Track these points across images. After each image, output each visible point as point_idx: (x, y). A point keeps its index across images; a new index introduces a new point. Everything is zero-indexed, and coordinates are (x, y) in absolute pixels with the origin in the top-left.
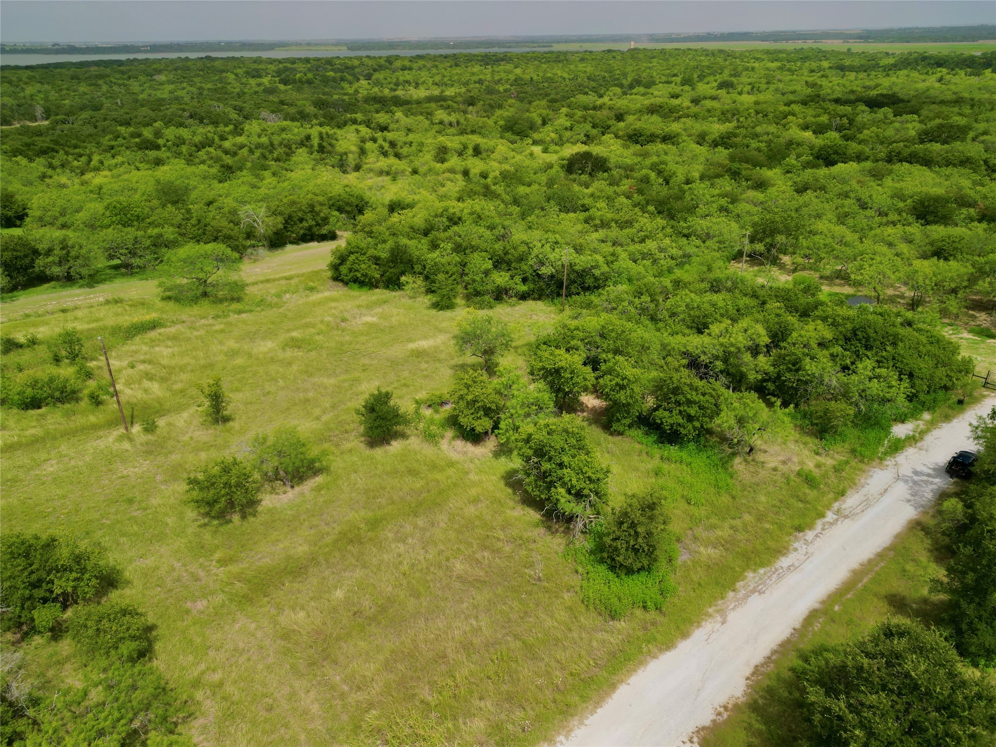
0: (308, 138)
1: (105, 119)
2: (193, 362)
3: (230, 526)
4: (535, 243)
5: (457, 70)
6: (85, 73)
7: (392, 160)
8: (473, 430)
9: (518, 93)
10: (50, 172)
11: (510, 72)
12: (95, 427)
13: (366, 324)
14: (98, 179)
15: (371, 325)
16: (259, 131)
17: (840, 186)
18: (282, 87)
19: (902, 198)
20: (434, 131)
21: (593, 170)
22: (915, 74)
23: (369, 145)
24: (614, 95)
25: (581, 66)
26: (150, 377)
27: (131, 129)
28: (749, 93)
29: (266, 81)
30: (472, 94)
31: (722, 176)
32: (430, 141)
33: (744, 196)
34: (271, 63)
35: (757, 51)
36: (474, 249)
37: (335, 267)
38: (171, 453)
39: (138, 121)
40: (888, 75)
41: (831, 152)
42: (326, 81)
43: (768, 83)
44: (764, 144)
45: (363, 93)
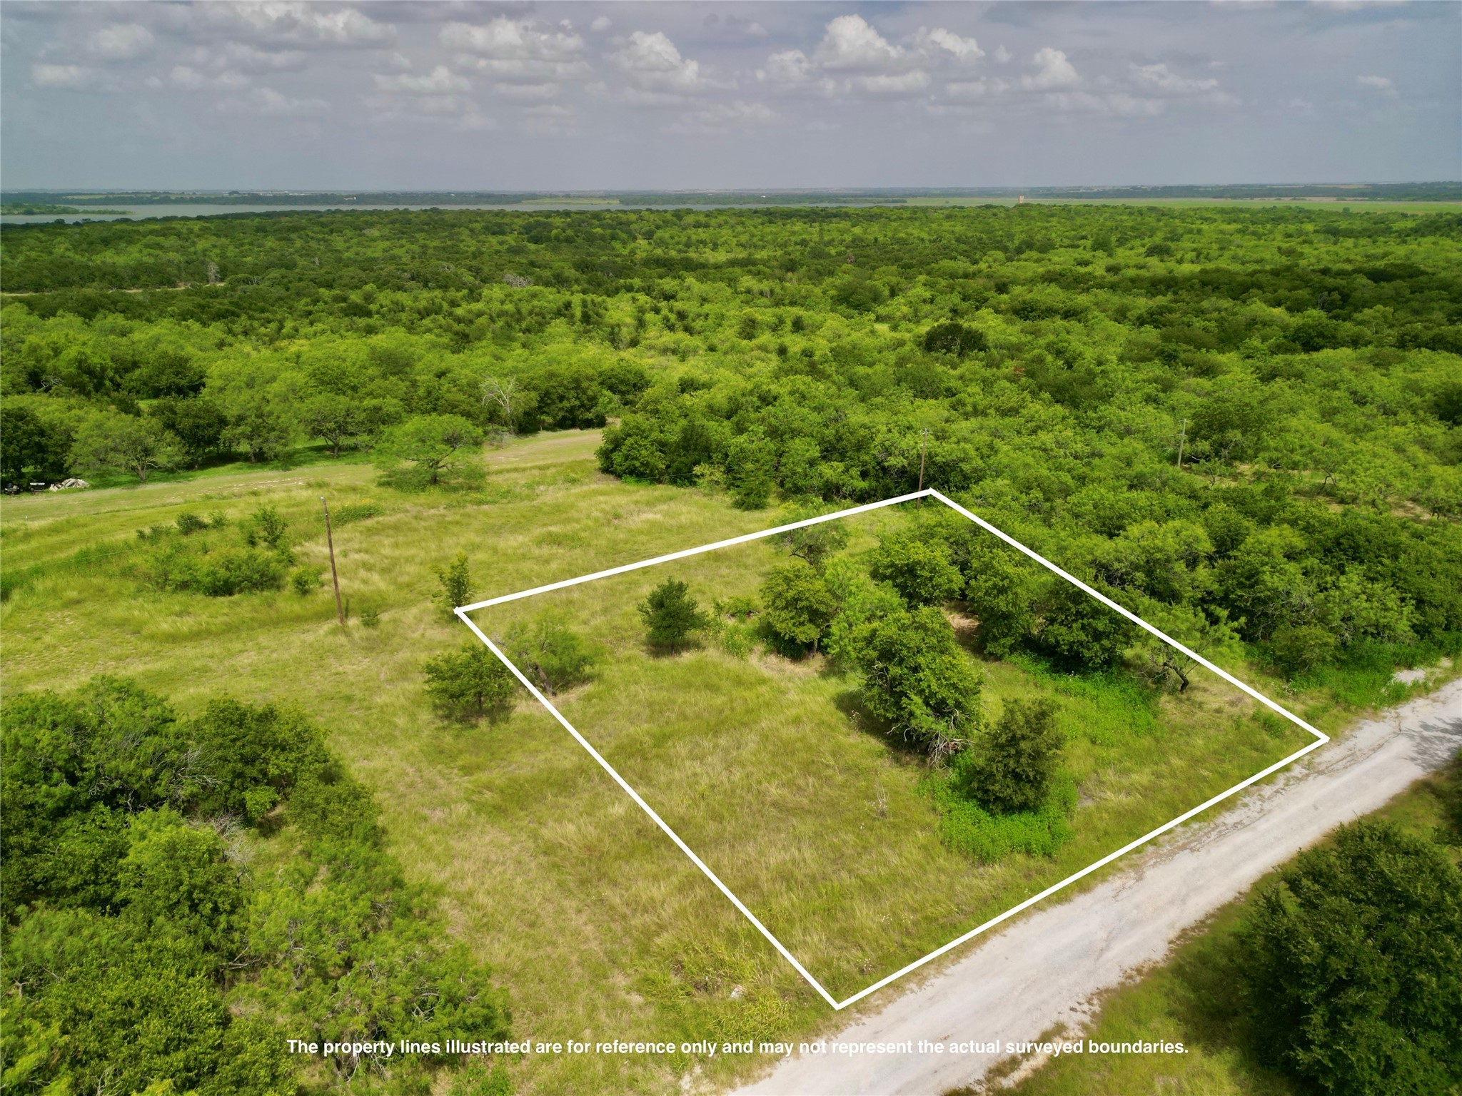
0: (568, 305)
1: (300, 280)
2: (422, 554)
3: (477, 731)
4: (879, 427)
5: (773, 228)
6: (275, 224)
7: (680, 335)
8: (793, 640)
9: (857, 257)
10: (230, 339)
11: (847, 231)
12: (298, 619)
13: (647, 521)
14: (294, 347)
15: (653, 524)
16: (502, 296)
17: (1325, 374)
18: (532, 247)
19: (1419, 391)
20: (738, 301)
21: (962, 349)
22: (1448, 242)
23: (649, 316)
24: (995, 261)
25: (947, 225)
26: (368, 567)
27: (337, 292)
28: (1193, 262)
29: (510, 240)
30: (792, 257)
31: (1150, 360)
32: (733, 312)
33: (1183, 383)
34: (518, 217)
35: (1207, 209)
36: (795, 433)
37: (606, 454)
38: (397, 651)
39: (343, 282)
40: (1405, 242)
41: (1314, 334)
42: (591, 239)
43: (1222, 249)
44: (1213, 324)
45: (640, 255)
